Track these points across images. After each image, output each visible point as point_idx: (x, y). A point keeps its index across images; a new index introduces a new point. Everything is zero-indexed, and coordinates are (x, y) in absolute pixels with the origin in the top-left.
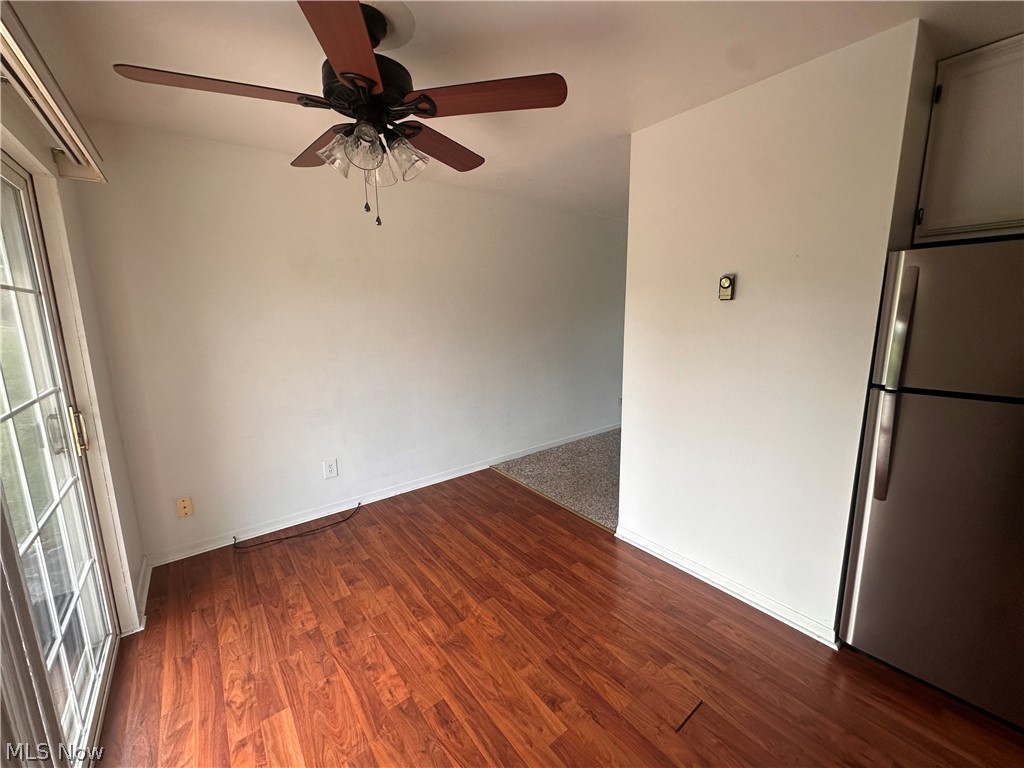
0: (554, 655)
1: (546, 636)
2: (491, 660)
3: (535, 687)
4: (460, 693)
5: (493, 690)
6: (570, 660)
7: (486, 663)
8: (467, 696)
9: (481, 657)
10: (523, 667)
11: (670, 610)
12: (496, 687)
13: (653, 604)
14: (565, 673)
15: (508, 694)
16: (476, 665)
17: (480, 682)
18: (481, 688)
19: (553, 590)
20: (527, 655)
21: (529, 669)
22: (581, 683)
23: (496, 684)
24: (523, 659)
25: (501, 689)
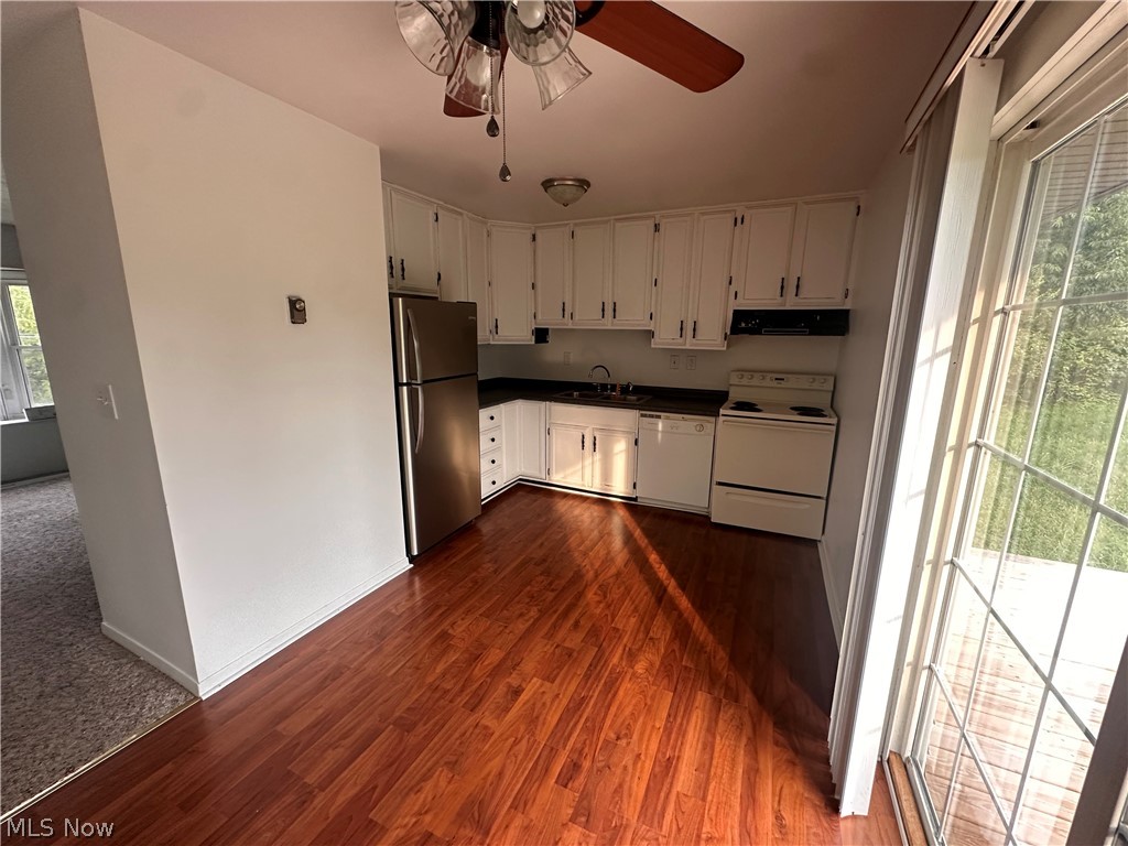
0: (463, 707)
1: (436, 723)
2: (490, 760)
3: (507, 710)
4: (540, 772)
5: (524, 742)
6: (465, 693)
7: (495, 765)
8: (541, 762)
9: (488, 775)
10: (486, 727)
11: (380, 636)
12: (520, 741)
13: (372, 647)
14: (481, 693)
15: (522, 728)
16: (500, 774)
17: (520, 757)
18: (526, 755)
19: (347, 742)
20: (471, 730)
21: (488, 721)
22: (489, 680)
23: (516, 743)
24: (477, 731)
25: (519, 736)
